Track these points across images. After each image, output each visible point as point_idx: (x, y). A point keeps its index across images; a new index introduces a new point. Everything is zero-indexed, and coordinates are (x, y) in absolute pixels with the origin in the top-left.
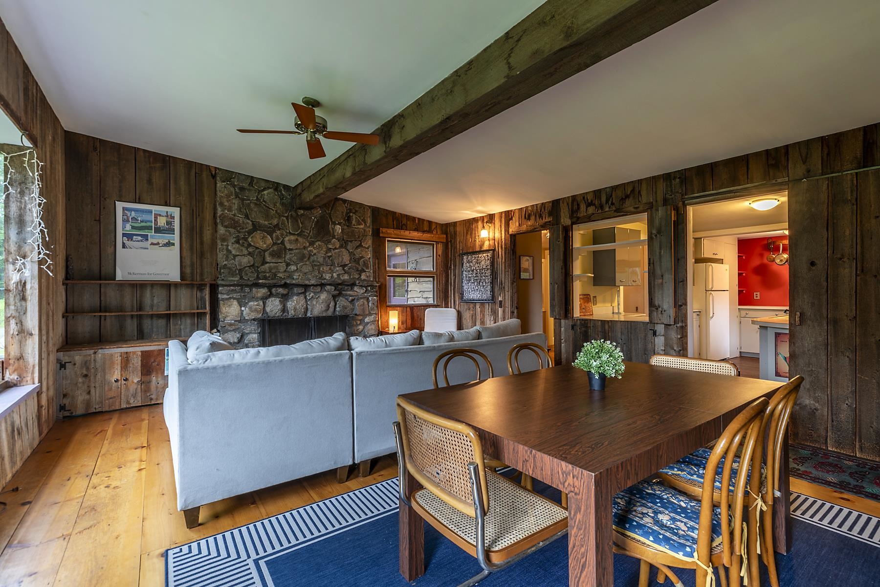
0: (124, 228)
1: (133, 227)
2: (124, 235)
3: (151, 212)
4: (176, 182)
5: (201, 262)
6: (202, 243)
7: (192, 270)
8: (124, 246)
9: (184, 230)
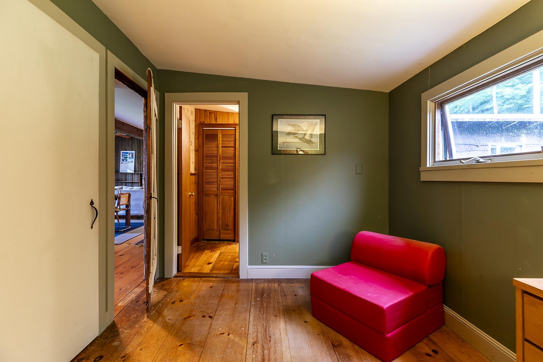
0: (122, 158)
1: (124, 158)
2: (122, 160)
3: (128, 153)
4: (134, 143)
5: (140, 167)
6: (140, 161)
7: (138, 169)
8: (122, 163)
9: (136, 157)
